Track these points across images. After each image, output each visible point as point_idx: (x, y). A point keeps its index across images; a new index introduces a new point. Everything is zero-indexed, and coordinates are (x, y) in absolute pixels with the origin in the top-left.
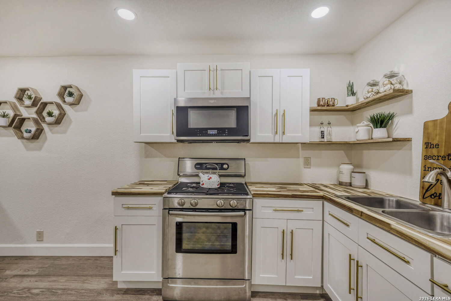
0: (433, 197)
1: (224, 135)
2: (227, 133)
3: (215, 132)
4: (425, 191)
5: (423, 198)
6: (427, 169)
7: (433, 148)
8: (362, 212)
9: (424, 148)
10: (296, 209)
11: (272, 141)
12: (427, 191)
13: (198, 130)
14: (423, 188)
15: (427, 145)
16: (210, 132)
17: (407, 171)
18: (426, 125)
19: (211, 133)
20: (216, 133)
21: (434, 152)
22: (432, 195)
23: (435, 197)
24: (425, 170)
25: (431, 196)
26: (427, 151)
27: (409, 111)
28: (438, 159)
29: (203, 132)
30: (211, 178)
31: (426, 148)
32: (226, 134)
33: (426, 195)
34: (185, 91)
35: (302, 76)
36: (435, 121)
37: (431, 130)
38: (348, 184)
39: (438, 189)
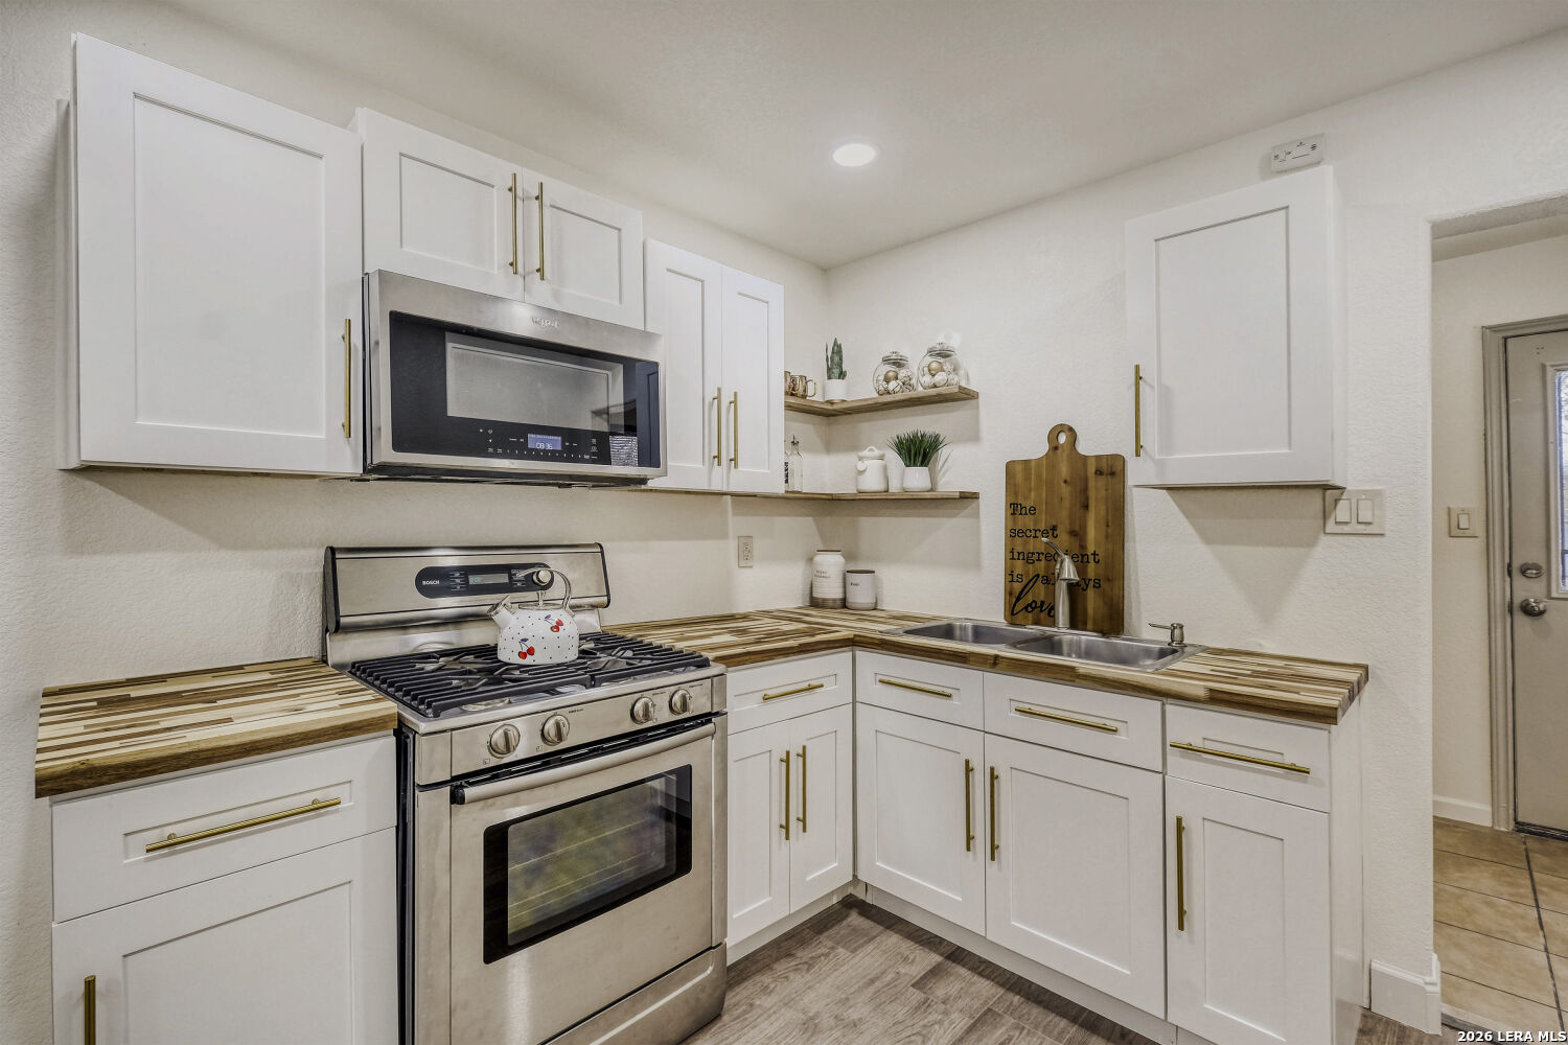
0: (1030, 609)
1: (587, 457)
2: (594, 449)
3: (553, 443)
4: (1014, 600)
5: (1012, 614)
6: (1016, 556)
7: (1026, 514)
8: (996, 657)
9: (1008, 514)
10: (805, 685)
11: (704, 486)
12: (1018, 599)
13: (490, 432)
14: (1011, 594)
15: (1014, 508)
16: (536, 442)
17: (971, 562)
18: (1010, 467)
19: (541, 446)
20: (559, 448)
21: (1026, 522)
22: (1030, 605)
23: (1033, 609)
24: (1013, 559)
25: (1026, 608)
26: (1015, 522)
27: (974, 437)
28: (1035, 537)
29: (508, 437)
30: (559, 623)
31: (1013, 514)
32: (594, 454)
33: (1017, 608)
34: (405, 249)
35: (767, 302)
36: (1026, 462)
37: (1020, 478)
38: (839, 603)
39: (1039, 592)
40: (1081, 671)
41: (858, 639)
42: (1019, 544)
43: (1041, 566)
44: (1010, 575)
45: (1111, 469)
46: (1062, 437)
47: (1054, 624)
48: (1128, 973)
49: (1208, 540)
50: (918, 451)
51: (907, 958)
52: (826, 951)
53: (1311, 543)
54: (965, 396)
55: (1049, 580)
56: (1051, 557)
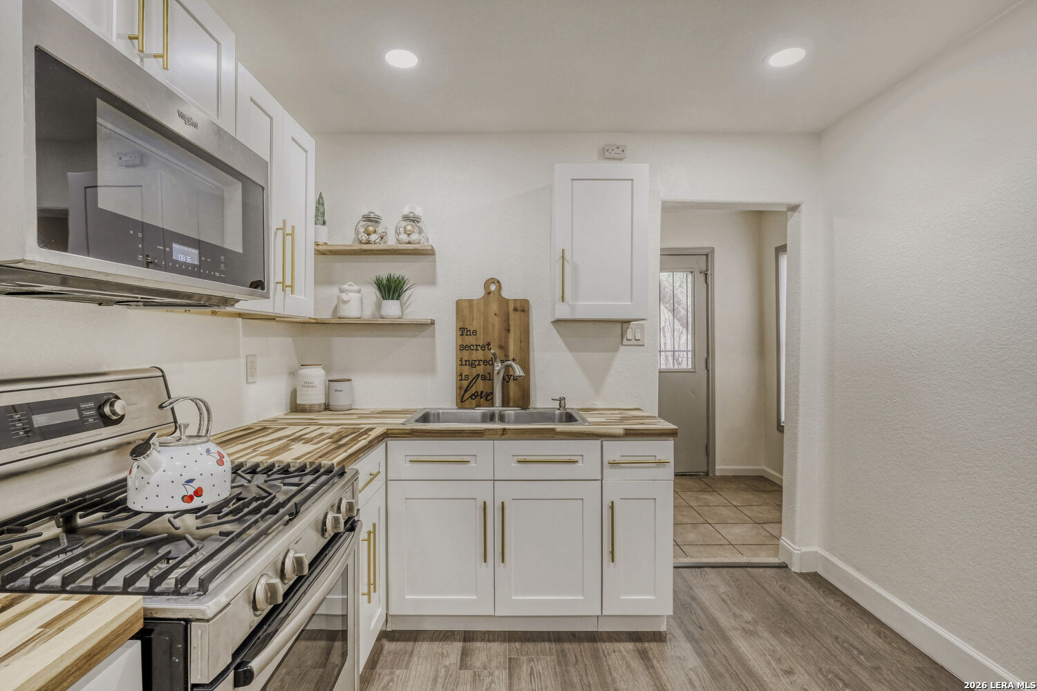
0: (474, 397)
1: (217, 274)
3: (192, 256)
4: (463, 392)
5: (462, 401)
6: (464, 363)
7: (470, 335)
8: (504, 429)
9: (459, 335)
12: (466, 391)
14: (460, 388)
15: (463, 331)
17: (429, 368)
18: (458, 303)
19: (183, 259)
20: (196, 262)
21: (470, 340)
22: (473, 394)
23: (476, 397)
24: (461, 365)
25: (471, 397)
26: (463, 340)
27: (432, 281)
28: (477, 350)
31: (462, 335)
33: (465, 397)
35: (306, 152)
36: (470, 301)
37: (466, 312)
39: (480, 386)
40: (558, 430)
41: (389, 431)
42: (466, 355)
43: (480, 369)
44: (461, 377)
45: (523, 308)
46: (492, 286)
47: (492, 405)
48: (582, 598)
49: (571, 348)
50: (391, 289)
51: (442, 654)
52: (387, 678)
53: (616, 350)
54: (429, 253)
55: (488, 378)
56: (489, 363)
